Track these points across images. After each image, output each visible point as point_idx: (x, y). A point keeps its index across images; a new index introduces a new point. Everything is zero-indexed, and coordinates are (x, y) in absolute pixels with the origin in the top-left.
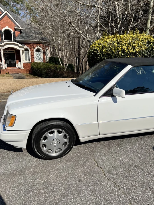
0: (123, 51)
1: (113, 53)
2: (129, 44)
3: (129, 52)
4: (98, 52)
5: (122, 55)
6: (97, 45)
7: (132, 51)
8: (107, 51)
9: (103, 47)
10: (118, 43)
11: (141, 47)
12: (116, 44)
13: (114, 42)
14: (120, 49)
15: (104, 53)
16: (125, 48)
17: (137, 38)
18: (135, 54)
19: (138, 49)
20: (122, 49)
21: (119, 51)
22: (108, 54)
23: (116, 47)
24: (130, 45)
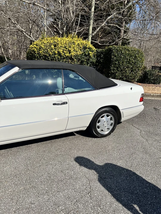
0: (59, 54)
1: (50, 55)
2: (65, 47)
3: (65, 56)
4: (35, 53)
5: (58, 59)
6: (35, 46)
7: (67, 55)
8: (44, 53)
9: (40, 48)
10: (55, 46)
11: (77, 51)
12: (53, 46)
13: (51, 44)
14: (56, 52)
15: (41, 54)
16: (61, 51)
17: (74, 42)
18: (71, 58)
19: (73, 53)
20: (58, 52)
21: (55, 54)
22: (45, 56)
23: (52, 49)
24: (66, 49)
